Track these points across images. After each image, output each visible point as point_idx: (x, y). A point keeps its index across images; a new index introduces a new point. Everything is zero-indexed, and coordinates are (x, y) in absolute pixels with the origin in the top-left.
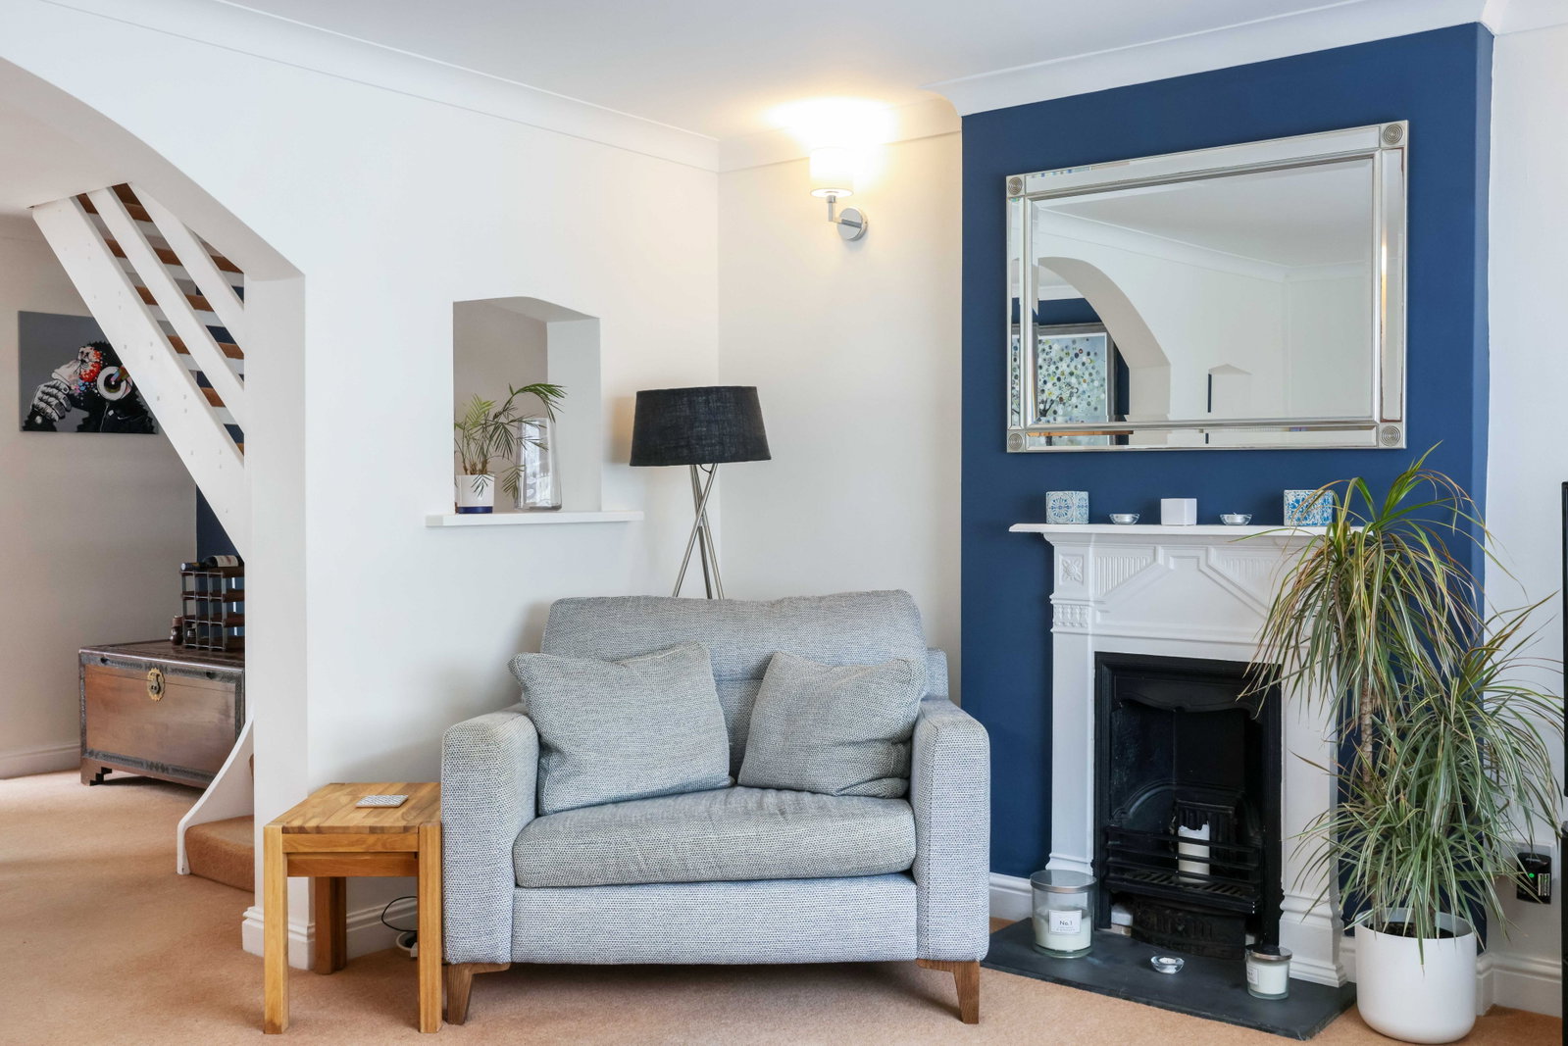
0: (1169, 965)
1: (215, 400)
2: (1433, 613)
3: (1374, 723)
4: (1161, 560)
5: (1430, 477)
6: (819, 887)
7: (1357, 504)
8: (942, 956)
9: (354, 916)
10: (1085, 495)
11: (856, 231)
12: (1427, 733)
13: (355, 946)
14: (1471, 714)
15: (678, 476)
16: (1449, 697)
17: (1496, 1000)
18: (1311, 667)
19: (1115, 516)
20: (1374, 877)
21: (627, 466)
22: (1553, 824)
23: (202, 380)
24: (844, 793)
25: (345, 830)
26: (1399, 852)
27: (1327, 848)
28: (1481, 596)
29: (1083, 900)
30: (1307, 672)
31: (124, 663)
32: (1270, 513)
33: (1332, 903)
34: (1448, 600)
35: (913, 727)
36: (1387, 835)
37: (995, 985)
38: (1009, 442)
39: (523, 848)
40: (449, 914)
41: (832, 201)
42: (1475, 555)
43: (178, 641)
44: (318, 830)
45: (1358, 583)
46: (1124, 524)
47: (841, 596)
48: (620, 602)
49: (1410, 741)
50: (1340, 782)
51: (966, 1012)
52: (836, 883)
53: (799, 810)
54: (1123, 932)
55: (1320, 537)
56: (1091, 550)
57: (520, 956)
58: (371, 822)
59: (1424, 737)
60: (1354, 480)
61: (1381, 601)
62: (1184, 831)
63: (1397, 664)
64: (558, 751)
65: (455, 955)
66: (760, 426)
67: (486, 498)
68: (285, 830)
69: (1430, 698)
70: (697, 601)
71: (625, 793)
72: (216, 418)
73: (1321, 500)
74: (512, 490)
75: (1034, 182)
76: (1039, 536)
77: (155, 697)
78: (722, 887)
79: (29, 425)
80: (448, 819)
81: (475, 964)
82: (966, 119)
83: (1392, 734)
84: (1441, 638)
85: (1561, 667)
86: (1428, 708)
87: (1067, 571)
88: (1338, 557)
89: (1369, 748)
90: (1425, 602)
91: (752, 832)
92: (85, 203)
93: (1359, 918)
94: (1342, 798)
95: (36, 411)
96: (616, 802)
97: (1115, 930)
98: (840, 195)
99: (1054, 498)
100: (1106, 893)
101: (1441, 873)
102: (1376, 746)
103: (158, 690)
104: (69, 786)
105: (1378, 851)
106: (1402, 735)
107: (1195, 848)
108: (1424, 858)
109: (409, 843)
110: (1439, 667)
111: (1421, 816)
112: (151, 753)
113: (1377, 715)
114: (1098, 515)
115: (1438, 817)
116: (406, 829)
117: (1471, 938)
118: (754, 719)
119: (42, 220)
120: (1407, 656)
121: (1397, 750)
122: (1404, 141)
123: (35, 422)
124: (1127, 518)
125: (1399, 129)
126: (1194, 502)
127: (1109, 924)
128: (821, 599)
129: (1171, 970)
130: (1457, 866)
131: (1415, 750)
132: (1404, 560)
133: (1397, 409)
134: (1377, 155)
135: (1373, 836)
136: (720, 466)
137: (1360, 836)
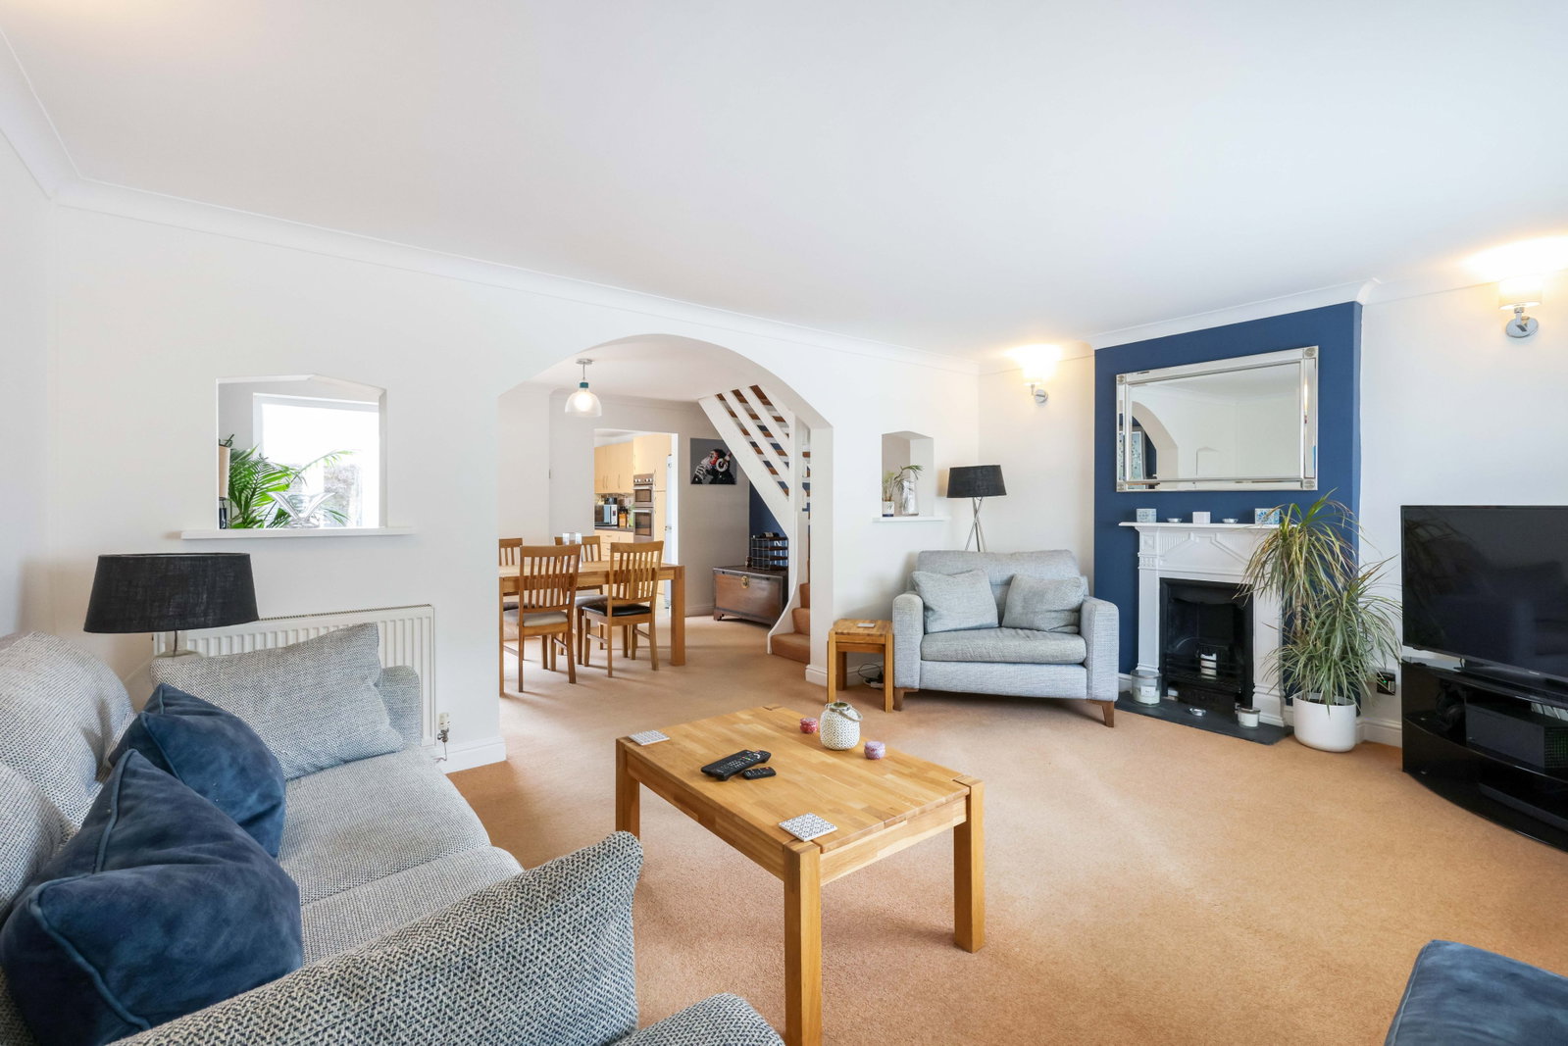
0: (1199, 713)
1: (774, 472)
2: (1333, 563)
3: (1302, 611)
4: (1192, 538)
5: (1331, 503)
6: (1045, 667)
7: (1294, 515)
8: (1098, 698)
9: (849, 670)
10: (1155, 510)
11: (1043, 399)
12: (1330, 615)
13: (850, 682)
14: (1354, 608)
15: (966, 503)
16: (1342, 600)
17: (1367, 738)
18: (1271, 586)
19: (1170, 519)
20: (1304, 677)
21: (945, 498)
22: (1397, 658)
23: (768, 464)
24: (1052, 631)
25: (858, 634)
26: (1316, 666)
27: (1277, 665)
28: (1357, 555)
29: (1155, 682)
30: (1268, 588)
31: (731, 574)
32: (1248, 518)
33: (1280, 690)
34: (1341, 558)
35: (1081, 605)
36: (1310, 659)
37: (1118, 714)
38: (1118, 488)
39: (925, 645)
40: (896, 668)
41: (1033, 387)
42: (1354, 537)
43: (749, 566)
44: (848, 634)
45: (1296, 548)
46: (1175, 523)
47: (1041, 552)
48: (947, 553)
49: (1321, 619)
50: (1284, 635)
51: (1108, 722)
52: (1052, 666)
53: (1036, 638)
54: (1173, 699)
55: (1276, 529)
56: (1158, 534)
57: (923, 687)
58: (866, 632)
59: (1328, 617)
60: (1292, 505)
61: (1306, 557)
62: (1203, 656)
63: (1314, 584)
64: (932, 610)
65: (898, 685)
66: (1002, 481)
67: (892, 511)
68: (836, 633)
69: (1332, 600)
70: (973, 553)
71: (959, 627)
72: (774, 479)
73: (1274, 514)
74: (902, 507)
75: (1130, 377)
76: (1133, 528)
77: (744, 587)
78: (1004, 665)
79: (694, 482)
80: (896, 632)
81: (905, 688)
82: (1096, 351)
83: (1313, 615)
84: (1337, 574)
85: (1401, 588)
86: (1330, 605)
87: (1146, 542)
88: (1284, 540)
89: (1300, 621)
90: (1329, 557)
91: (1017, 643)
92: (721, 397)
93: (1294, 697)
94: (1285, 643)
95: (696, 476)
96: (956, 630)
97: (1169, 698)
98: (1036, 384)
99: (1140, 512)
100: (1166, 682)
101: (1338, 677)
102: (1304, 621)
103: (746, 584)
104: (709, 621)
105: (1305, 666)
106: (1317, 617)
107: (1209, 664)
108: (1329, 670)
109: (882, 641)
110: (1336, 586)
111: (1327, 651)
112: (743, 608)
113: (1304, 607)
114: (1161, 519)
115: (1336, 653)
116: (881, 635)
117: (1353, 707)
118: (1008, 600)
119: (702, 403)
120: (1320, 581)
121: (1315, 624)
122: (1316, 355)
123: (696, 480)
124: (1176, 520)
125: (1313, 350)
126: (1209, 513)
127: (1167, 695)
128: (1032, 553)
129: (1200, 714)
130: (1346, 674)
131: (1323, 623)
132: (1318, 539)
133: (1312, 472)
134: (1302, 361)
135: (1303, 660)
136: (984, 498)
137: (1295, 659)
